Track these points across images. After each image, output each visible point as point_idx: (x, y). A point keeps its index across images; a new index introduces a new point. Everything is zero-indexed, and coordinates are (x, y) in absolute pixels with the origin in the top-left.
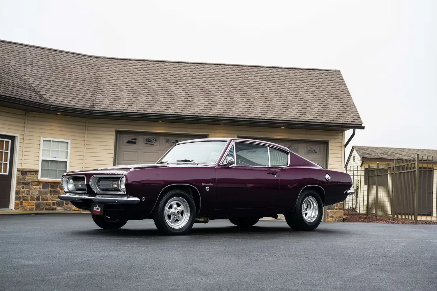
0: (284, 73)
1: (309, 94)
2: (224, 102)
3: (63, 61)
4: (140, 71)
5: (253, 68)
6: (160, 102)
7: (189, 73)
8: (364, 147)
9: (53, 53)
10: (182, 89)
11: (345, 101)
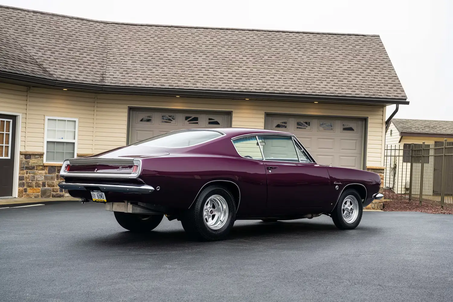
0: (316, 39)
1: (345, 64)
2: (250, 74)
3: (67, 28)
4: (153, 39)
5: (281, 34)
6: (178, 75)
7: (209, 40)
8: (403, 119)
9: (55, 18)
10: (202, 60)
11: (386, 72)
